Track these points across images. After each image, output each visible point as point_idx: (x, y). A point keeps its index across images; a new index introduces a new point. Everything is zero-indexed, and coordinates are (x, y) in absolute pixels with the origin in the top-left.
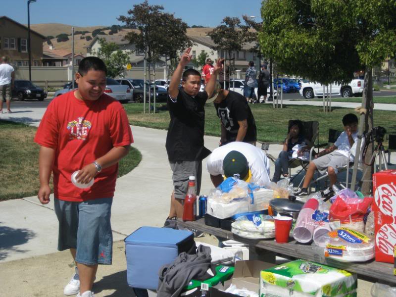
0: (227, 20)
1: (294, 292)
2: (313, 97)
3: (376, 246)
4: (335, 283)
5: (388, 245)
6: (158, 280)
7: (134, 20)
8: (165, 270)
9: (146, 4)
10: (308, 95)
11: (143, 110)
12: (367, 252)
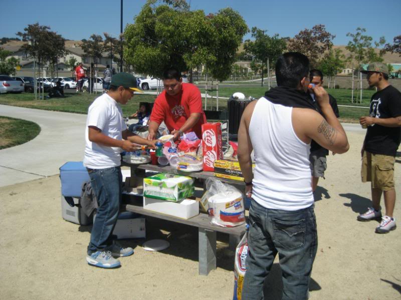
0: (94, 37)
1: (163, 188)
2: (148, 89)
3: (204, 163)
4: (184, 182)
5: (210, 162)
6: (81, 191)
7: (28, 35)
8: (85, 184)
9: (37, 24)
10: (145, 88)
11: (35, 98)
12: (200, 166)
